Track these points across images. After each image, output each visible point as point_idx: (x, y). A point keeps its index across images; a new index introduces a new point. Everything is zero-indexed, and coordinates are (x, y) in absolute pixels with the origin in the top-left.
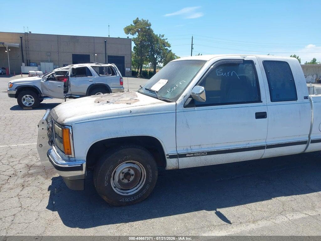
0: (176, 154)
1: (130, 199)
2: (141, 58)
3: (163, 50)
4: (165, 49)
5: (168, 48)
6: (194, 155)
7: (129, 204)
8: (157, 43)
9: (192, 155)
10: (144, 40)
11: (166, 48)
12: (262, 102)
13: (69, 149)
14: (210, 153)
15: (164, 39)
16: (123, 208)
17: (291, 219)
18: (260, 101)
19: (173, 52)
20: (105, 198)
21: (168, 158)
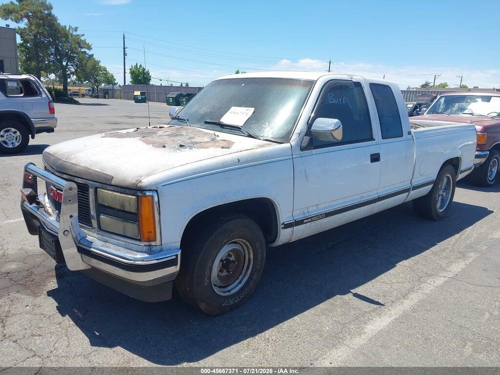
0: (292, 221)
1: (235, 300)
2: (38, 64)
3: (77, 53)
4: (82, 52)
5: (87, 51)
6: (311, 219)
7: (233, 308)
8: (67, 41)
9: (309, 220)
10: (42, 34)
11: (83, 50)
12: (374, 140)
13: (151, 232)
14: (328, 215)
15: (78, 35)
16: (227, 317)
17: (435, 285)
18: (372, 139)
19: (96, 57)
20: (203, 306)
21: (282, 228)
